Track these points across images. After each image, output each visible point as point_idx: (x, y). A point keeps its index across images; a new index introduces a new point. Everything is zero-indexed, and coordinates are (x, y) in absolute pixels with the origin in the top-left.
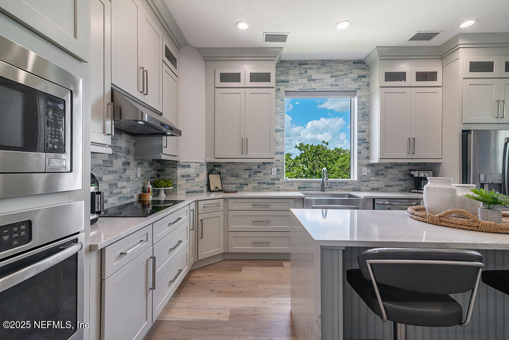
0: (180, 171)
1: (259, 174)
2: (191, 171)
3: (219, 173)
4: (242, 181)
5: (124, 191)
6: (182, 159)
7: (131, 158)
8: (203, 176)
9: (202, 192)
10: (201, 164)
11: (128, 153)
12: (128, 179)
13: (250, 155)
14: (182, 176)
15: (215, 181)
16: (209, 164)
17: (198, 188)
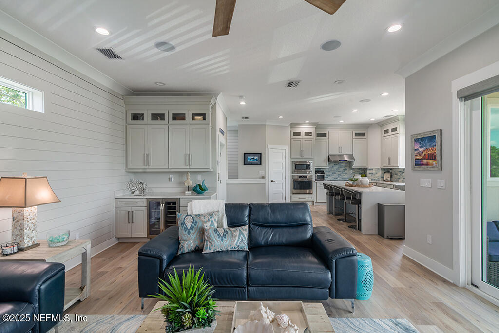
0: (368, 172)
1: (404, 174)
2: (374, 172)
3: (391, 173)
4: (398, 177)
5: (344, 177)
6: (369, 167)
7: (347, 168)
8: (380, 173)
9: (379, 180)
10: (378, 169)
11: (346, 166)
12: (346, 174)
13: (392, 165)
14: (370, 174)
15: (387, 176)
16: (383, 170)
17: (377, 179)
